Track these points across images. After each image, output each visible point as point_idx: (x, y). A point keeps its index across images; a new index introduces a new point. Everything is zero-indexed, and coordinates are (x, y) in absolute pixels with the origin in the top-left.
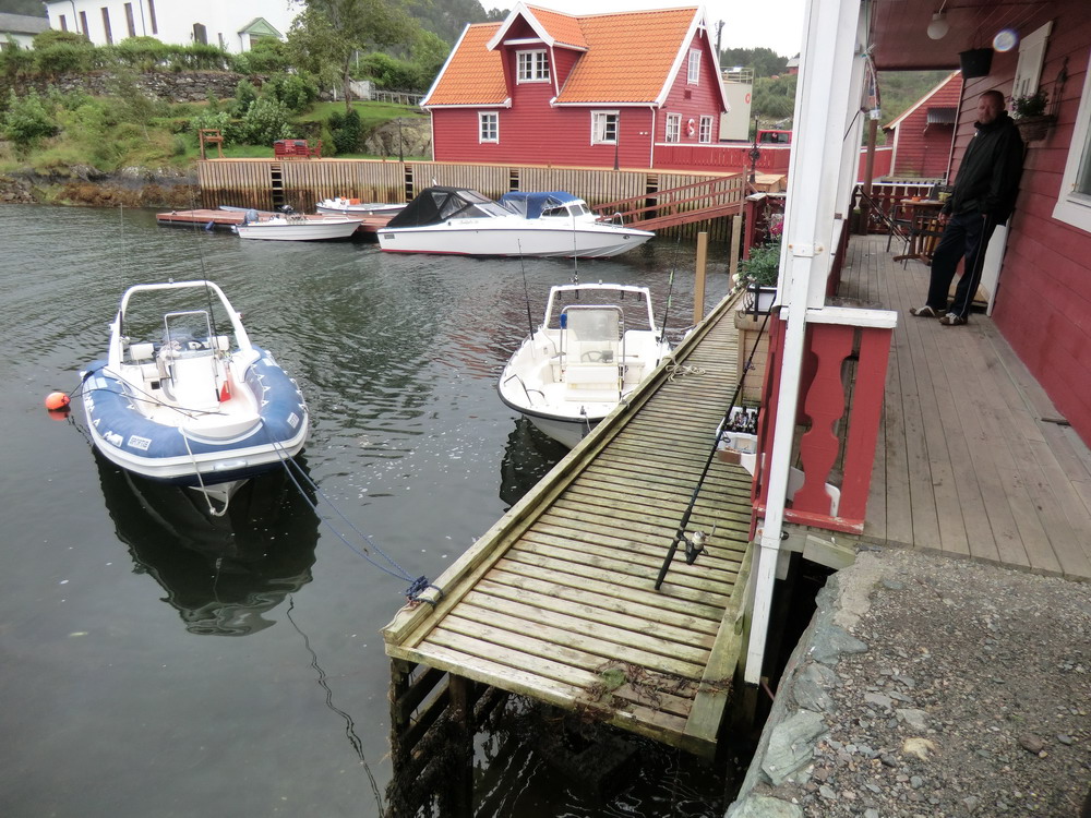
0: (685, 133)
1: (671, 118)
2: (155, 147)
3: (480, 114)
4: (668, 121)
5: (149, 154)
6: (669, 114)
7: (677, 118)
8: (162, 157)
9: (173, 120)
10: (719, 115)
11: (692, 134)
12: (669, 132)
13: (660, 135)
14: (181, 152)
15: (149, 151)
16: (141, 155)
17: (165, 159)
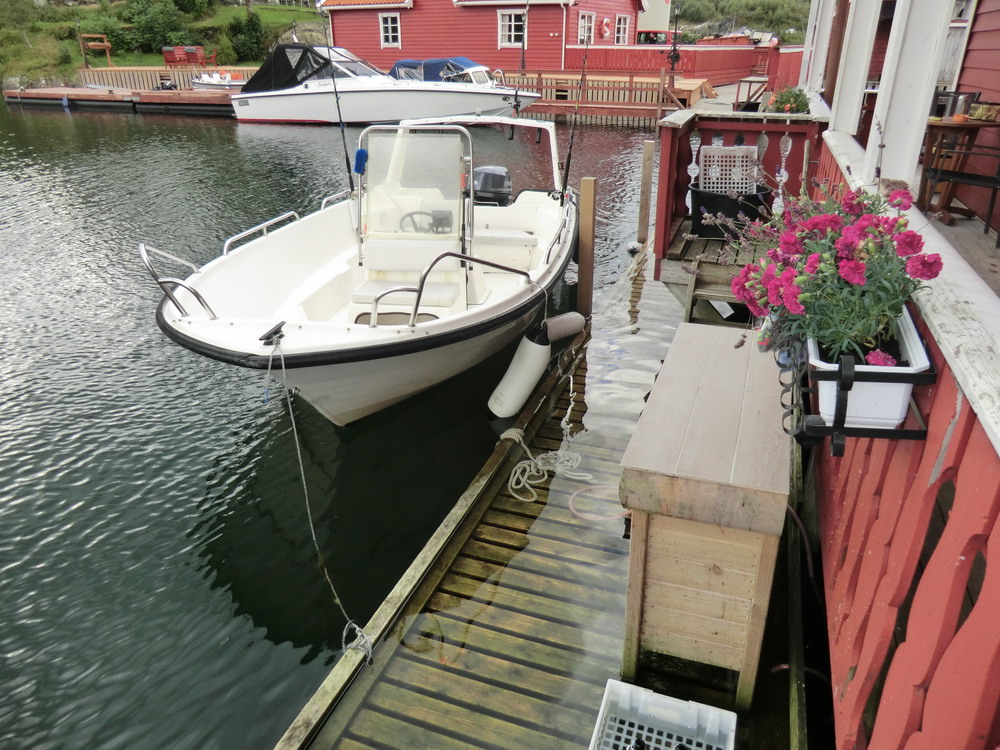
0: (600, 34)
1: (583, 17)
2: (37, 55)
3: (381, 16)
4: (581, 22)
5: (31, 63)
6: (581, 13)
7: (590, 17)
8: (46, 65)
9: (59, 24)
10: (637, 13)
11: (607, 34)
12: (582, 34)
13: (571, 36)
14: (66, 60)
15: (31, 59)
16: (22, 64)
17: (48, 68)
